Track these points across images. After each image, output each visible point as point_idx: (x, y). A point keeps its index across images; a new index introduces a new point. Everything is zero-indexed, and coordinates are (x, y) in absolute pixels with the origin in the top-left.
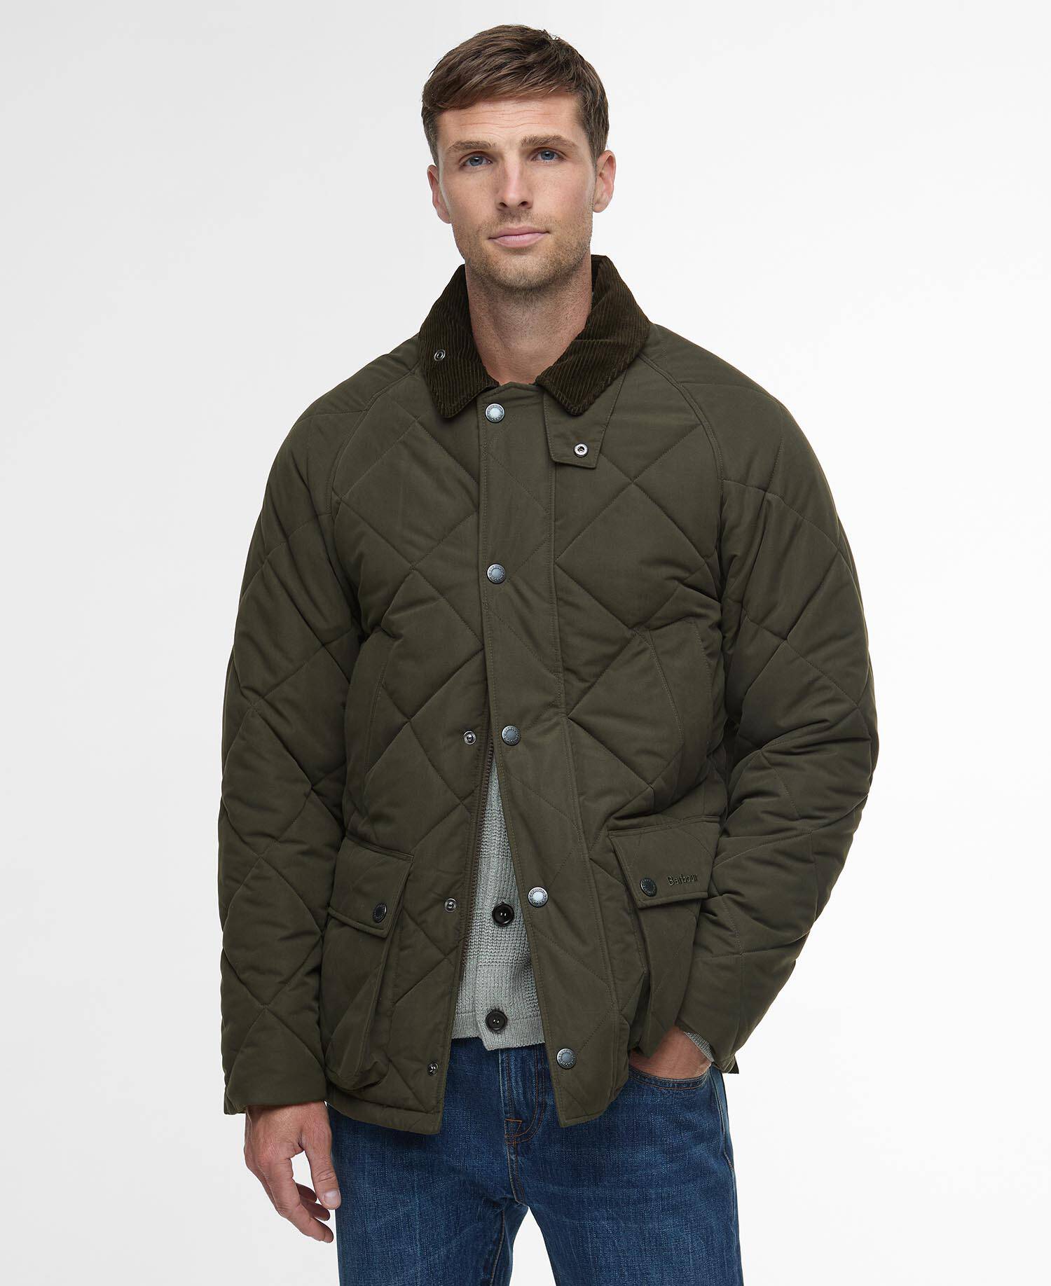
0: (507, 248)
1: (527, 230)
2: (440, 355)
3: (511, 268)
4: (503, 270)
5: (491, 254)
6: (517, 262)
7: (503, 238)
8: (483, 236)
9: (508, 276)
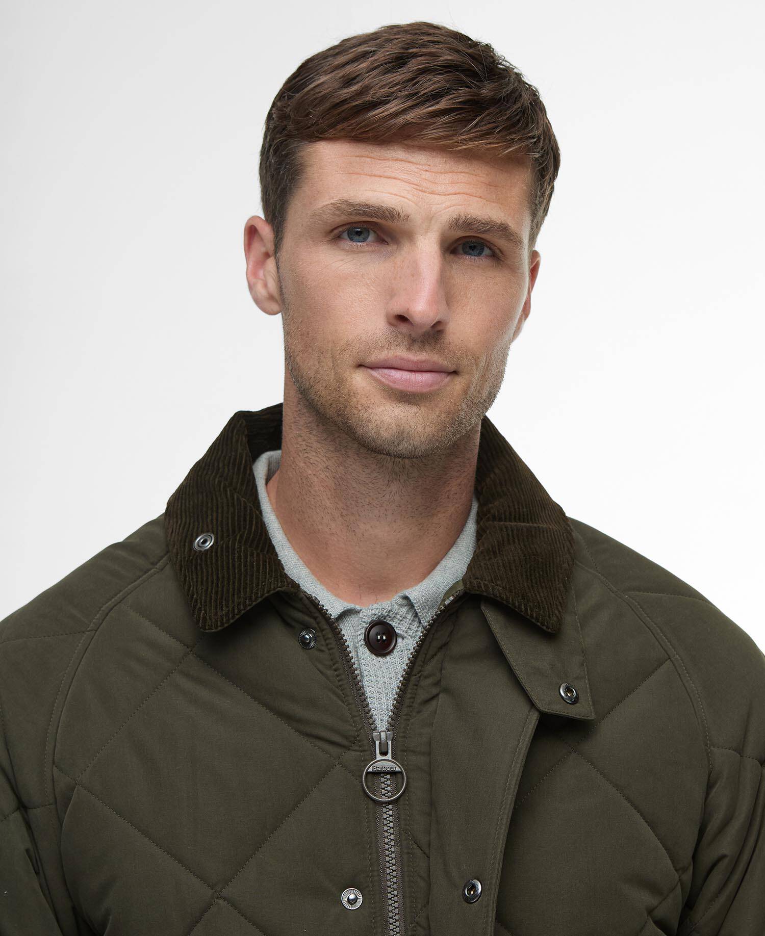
0: (391, 389)
1: (428, 367)
2: (205, 542)
3: (390, 421)
4: (376, 423)
5: (359, 392)
6: (402, 414)
7: (386, 371)
8: (348, 359)
9: (382, 433)
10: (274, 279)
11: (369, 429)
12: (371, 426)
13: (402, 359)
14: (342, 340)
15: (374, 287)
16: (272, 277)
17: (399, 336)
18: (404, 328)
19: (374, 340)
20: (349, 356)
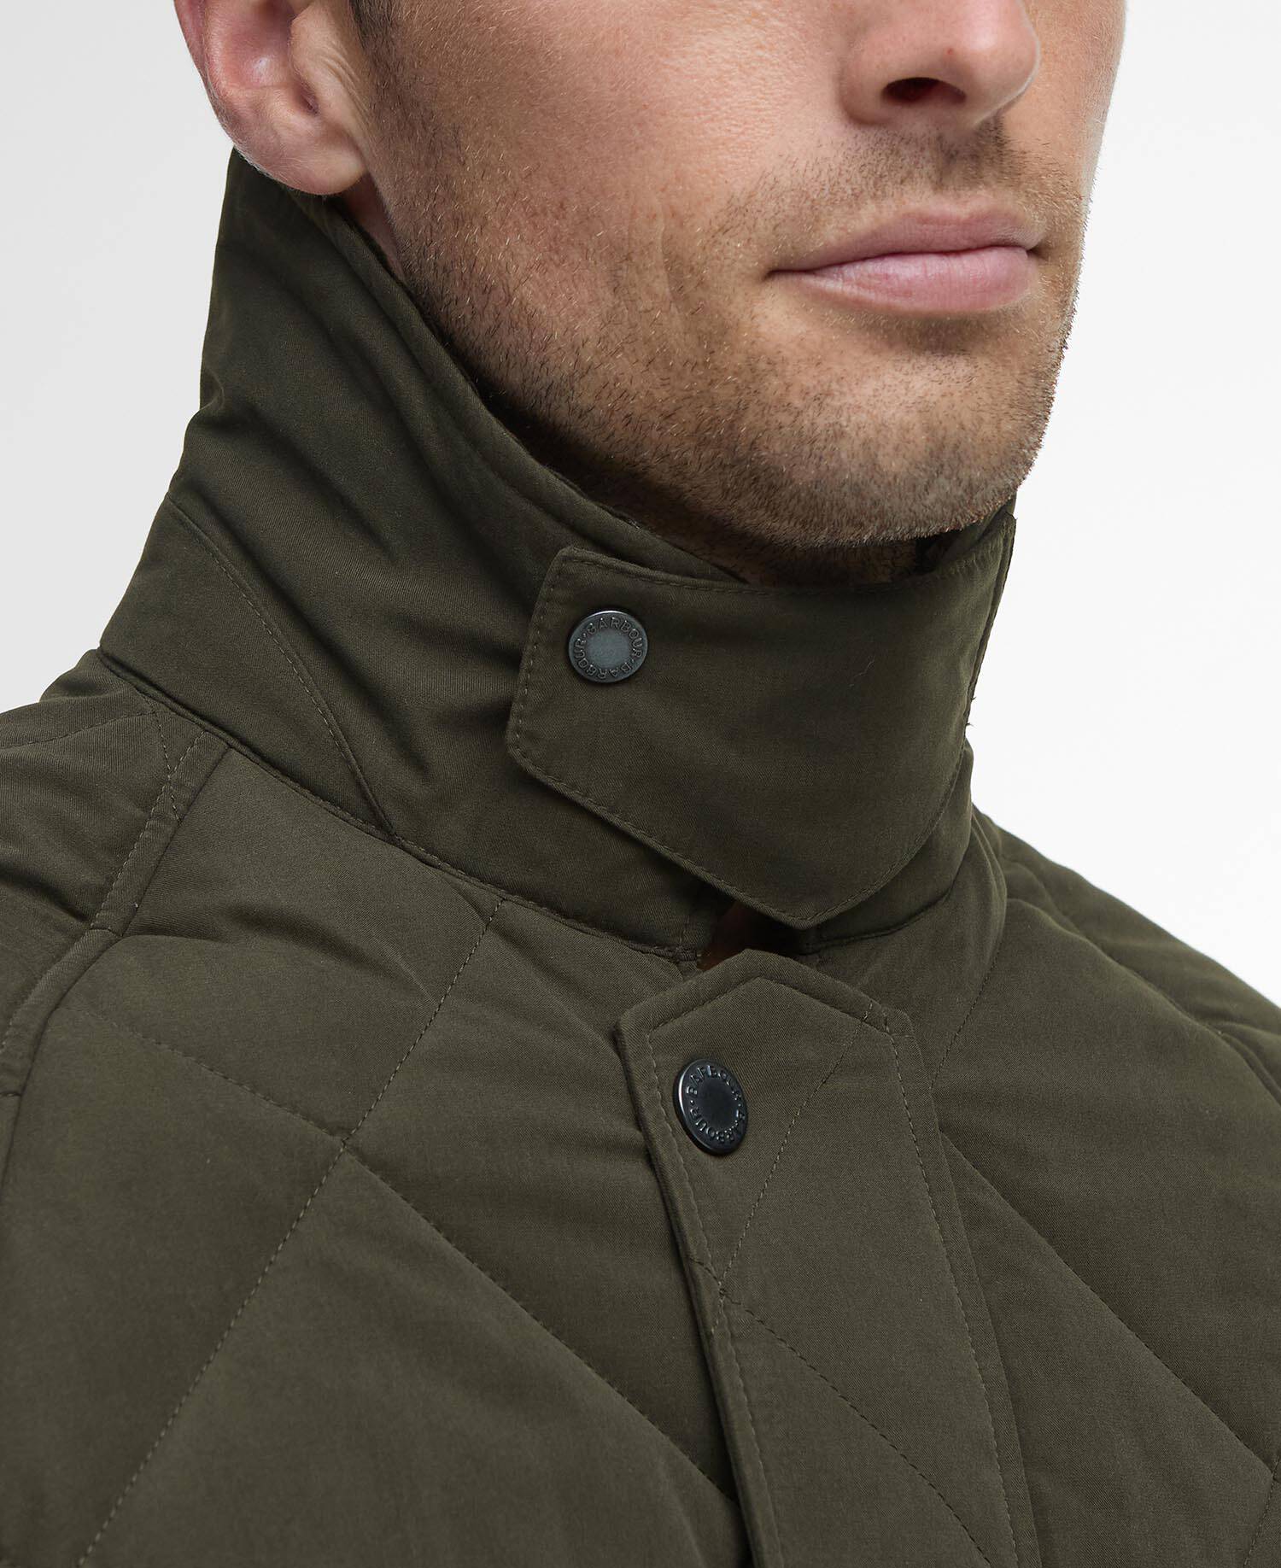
3: (907, 418)
4: (862, 435)
5: (786, 353)
6: (936, 390)
7: (872, 267)
8: (743, 255)
9: (882, 460)
10: (338, 76)
11: (839, 460)
12: (844, 448)
13: (925, 220)
14: (707, 200)
15: (781, 20)
16: (330, 67)
17: (904, 151)
18: (917, 121)
19: (823, 177)
20: (745, 246)
